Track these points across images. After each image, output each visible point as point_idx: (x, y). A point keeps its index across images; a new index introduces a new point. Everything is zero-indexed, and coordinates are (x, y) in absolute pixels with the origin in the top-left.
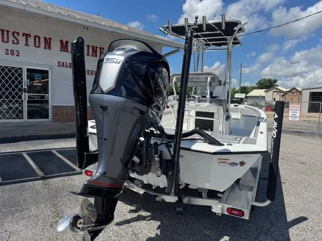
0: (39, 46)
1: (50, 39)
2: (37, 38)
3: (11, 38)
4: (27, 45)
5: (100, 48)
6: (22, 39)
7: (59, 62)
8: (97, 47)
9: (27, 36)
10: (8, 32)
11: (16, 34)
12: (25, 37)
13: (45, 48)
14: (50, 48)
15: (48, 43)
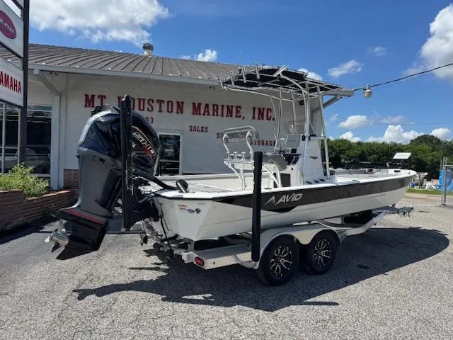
0: (172, 112)
1: (182, 103)
2: (170, 103)
3: (147, 106)
4: (160, 111)
5: (237, 107)
6: (156, 106)
7: (191, 127)
8: (232, 107)
9: (161, 102)
10: (144, 100)
11: (151, 102)
12: (159, 104)
13: (178, 113)
14: (182, 113)
15: (180, 107)
